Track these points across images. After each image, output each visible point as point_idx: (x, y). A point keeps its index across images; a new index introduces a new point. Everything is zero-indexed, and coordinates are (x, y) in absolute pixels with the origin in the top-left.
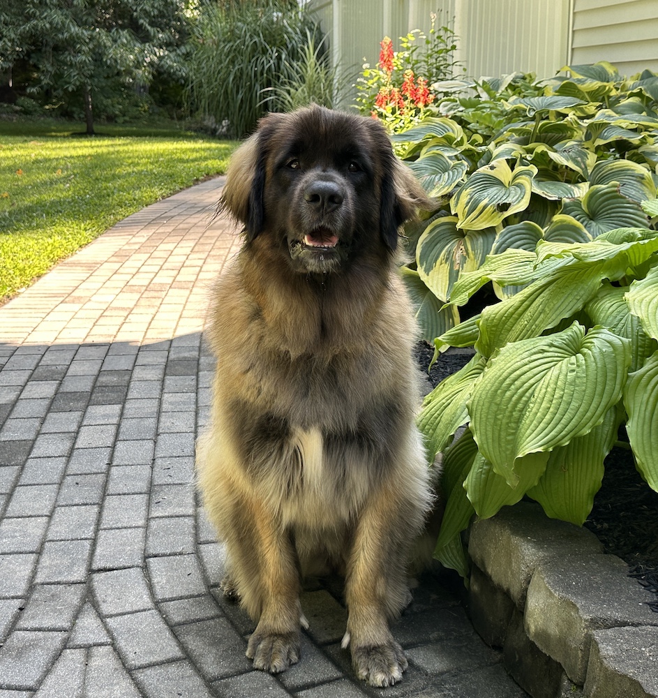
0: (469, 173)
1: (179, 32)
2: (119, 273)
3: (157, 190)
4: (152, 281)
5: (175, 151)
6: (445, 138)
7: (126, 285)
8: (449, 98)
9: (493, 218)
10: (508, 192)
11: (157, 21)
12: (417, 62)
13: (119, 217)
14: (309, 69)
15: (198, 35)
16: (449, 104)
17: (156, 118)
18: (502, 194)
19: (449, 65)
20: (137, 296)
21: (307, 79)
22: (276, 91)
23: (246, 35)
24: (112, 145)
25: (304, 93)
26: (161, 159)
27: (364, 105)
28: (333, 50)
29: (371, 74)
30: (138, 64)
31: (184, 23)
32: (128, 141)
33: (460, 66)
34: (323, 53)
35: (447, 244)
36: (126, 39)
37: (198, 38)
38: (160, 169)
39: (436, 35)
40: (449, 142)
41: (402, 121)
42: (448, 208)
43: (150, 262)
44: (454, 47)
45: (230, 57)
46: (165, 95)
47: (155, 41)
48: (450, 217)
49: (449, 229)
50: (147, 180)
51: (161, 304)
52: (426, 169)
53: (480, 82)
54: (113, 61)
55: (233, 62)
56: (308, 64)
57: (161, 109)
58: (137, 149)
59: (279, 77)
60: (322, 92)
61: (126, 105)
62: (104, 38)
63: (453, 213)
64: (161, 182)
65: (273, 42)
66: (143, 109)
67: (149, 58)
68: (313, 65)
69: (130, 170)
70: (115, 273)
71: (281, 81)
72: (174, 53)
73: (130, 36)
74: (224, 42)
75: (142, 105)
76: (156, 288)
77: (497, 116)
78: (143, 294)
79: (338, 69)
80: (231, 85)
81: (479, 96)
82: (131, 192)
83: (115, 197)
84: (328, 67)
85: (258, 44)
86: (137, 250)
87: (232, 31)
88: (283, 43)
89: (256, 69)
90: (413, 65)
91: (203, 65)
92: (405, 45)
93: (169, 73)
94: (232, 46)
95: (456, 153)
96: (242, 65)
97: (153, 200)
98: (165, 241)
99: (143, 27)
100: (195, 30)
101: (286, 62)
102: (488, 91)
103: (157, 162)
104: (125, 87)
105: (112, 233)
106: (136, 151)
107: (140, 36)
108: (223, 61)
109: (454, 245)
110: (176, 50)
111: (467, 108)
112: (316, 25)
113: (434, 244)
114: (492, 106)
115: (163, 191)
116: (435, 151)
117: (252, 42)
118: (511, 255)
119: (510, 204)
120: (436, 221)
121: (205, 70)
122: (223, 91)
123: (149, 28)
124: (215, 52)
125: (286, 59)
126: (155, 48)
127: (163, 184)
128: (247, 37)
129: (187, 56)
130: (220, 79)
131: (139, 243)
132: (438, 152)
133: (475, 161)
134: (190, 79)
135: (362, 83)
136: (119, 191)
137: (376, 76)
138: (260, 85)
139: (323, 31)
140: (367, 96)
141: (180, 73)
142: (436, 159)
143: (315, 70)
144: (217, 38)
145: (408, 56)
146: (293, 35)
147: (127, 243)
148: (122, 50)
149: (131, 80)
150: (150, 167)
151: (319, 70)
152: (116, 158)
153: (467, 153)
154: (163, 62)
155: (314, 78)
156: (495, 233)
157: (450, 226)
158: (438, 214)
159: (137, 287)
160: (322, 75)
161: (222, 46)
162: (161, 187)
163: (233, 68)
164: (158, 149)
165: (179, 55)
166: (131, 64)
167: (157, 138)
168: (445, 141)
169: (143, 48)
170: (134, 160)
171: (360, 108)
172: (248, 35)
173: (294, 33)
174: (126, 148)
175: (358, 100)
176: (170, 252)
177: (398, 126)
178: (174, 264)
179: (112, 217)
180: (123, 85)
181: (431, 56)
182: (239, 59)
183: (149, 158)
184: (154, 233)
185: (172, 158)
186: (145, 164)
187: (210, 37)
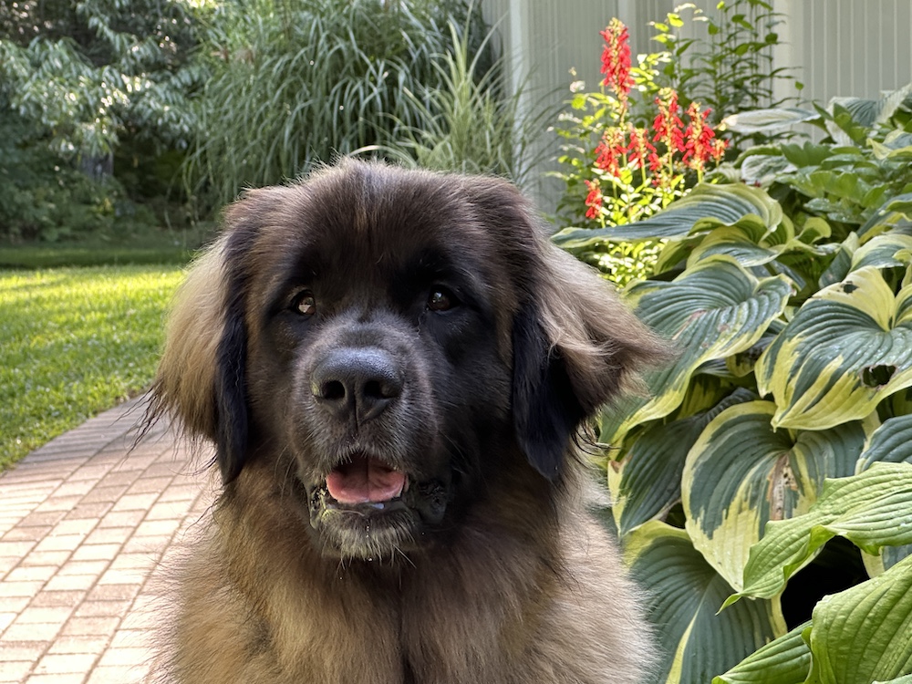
0: (795, 303)
1: (176, 40)
2: (26, 566)
3: (119, 378)
4: (98, 579)
5: (161, 293)
6: (741, 226)
7: (41, 591)
8: (762, 146)
9: (855, 401)
10: (887, 341)
11: (127, 18)
12: (691, 73)
13: (34, 442)
14: (457, 102)
15: (216, 44)
16: (761, 160)
17: (130, 226)
18: (872, 348)
19: (763, 77)
20: (61, 615)
21: (453, 126)
22: (386, 152)
23: (318, 38)
24: (26, 288)
25: (448, 154)
26: (132, 311)
27: (575, 170)
28: (510, 60)
29: (588, 104)
30: (87, 113)
31: (187, 21)
32: (61, 276)
33: (789, 77)
34: (488, 66)
35: (752, 465)
36: (62, 60)
37: (215, 49)
38: (128, 332)
39: (732, 12)
40: (751, 235)
41: (658, 201)
42: (751, 381)
43: (98, 537)
44: (772, 39)
45: (285, 85)
46: (150, 177)
47: (124, 61)
48: (757, 402)
49: (757, 429)
50: (97, 359)
51: (116, 631)
52: (698, 297)
53: (830, 110)
54: (32, 108)
55: (290, 95)
56: (455, 90)
57: (142, 208)
58: (80, 291)
59: (392, 124)
60: (489, 150)
61: (65, 201)
62: (12, 59)
63: (763, 392)
64: (130, 360)
65: (377, 49)
66: (101, 209)
67: (110, 98)
68: (467, 93)
69: (62, 339)
70: (18, 565)
71: (396, 129)
72: (165, 85)
73: (69, 53)
74: (271, 54)
75: (98, 200)
76: (107, 595)
77: (870, 180)
78: (77, 609)
79: (522, 99)
80: (286, 146)
81: (830, 140)
82: (62, 385)
83: (26, 397)
84: (500, 95)
85: (346, 54)
86: (69, 512)
87: (289, 31)
88: (400, 49)
89: (342, 108)
90: (683, 80)
91: (226, 106)
92: (661, 38)
93: (154, 129)
94: (290, 61)
95: (767, 259)
96: (310, 102)
97: (110, 400)
98: (133, 490)
99: (98, 35)
100: (210, 33)
101: (406, 90)
102: (848, 128)
103: (121, 318)
104: (61, 163)
105: (16, 477)
106: (77, 297)
107: (93, 51)
108: (269, 93)
109: (769, 465)
110: (168, 78)
111: (800, 164)
112: (471, 7)
113: (721, 466)
114: (856, 158)
115: (133, 380)
116: (719, 255)
117: (332, 52)
118: (881, 477)
119: (892, 369)
120: (725, 413)
121: (231, 115)
122: (268, 160)
123: (110, 34)
124: (252, 77)
125: (407, 84)
126: (124, 77)
127: (131, 365)
128: (322, 41)
129: (194, 89)
130: (263, 133)
131: (75, 496)
132: (725, 258)
133: (812, 277)
134: (198, 136)
135: (569, 124)
136: (36, 384)
137: (601, 106)
138: (352, 142)
139: (487, 19)
140: (582, 151)
141: (177, 127)
142: (720, 275)
143: (470, 103)
144: (256, 46)
145: (669, 60)
146: (423, 32)
147: (49, 498)
148: (51, 84)
149: (71, 147)
150: (105, 329)
151: (480, 102)
152: (33, 314)
153: (795, 260)
154: (140, 105)
155: (469, 120)
156: (863, 435)
157: (758, 424)
158: (731, 397)
159: (65, 595)
160: (488, 115)
161: (266, 64)
162: (127, 371)
163: (292, 109)
164: (125, 291)
165: (175, 88)
166: (71, 113)
167: (124, 268)
168: (740, 234)
169: (97, 77)
170: (71, 315)
171: (568, 179)
172: (323, 36)
173: (423, 29)
174: (55, 292)
175: (562, 160)
176: (141, 514)
177: (648, 212)
178: (149, 541)
179: (19, 442)
180: (56, 159)
181: (721, 59)
182: (305, 87)
183: (102, 310)
184: (109, 473)
185: (154, 308)
186: (96, 324)
187: (240, 45)
